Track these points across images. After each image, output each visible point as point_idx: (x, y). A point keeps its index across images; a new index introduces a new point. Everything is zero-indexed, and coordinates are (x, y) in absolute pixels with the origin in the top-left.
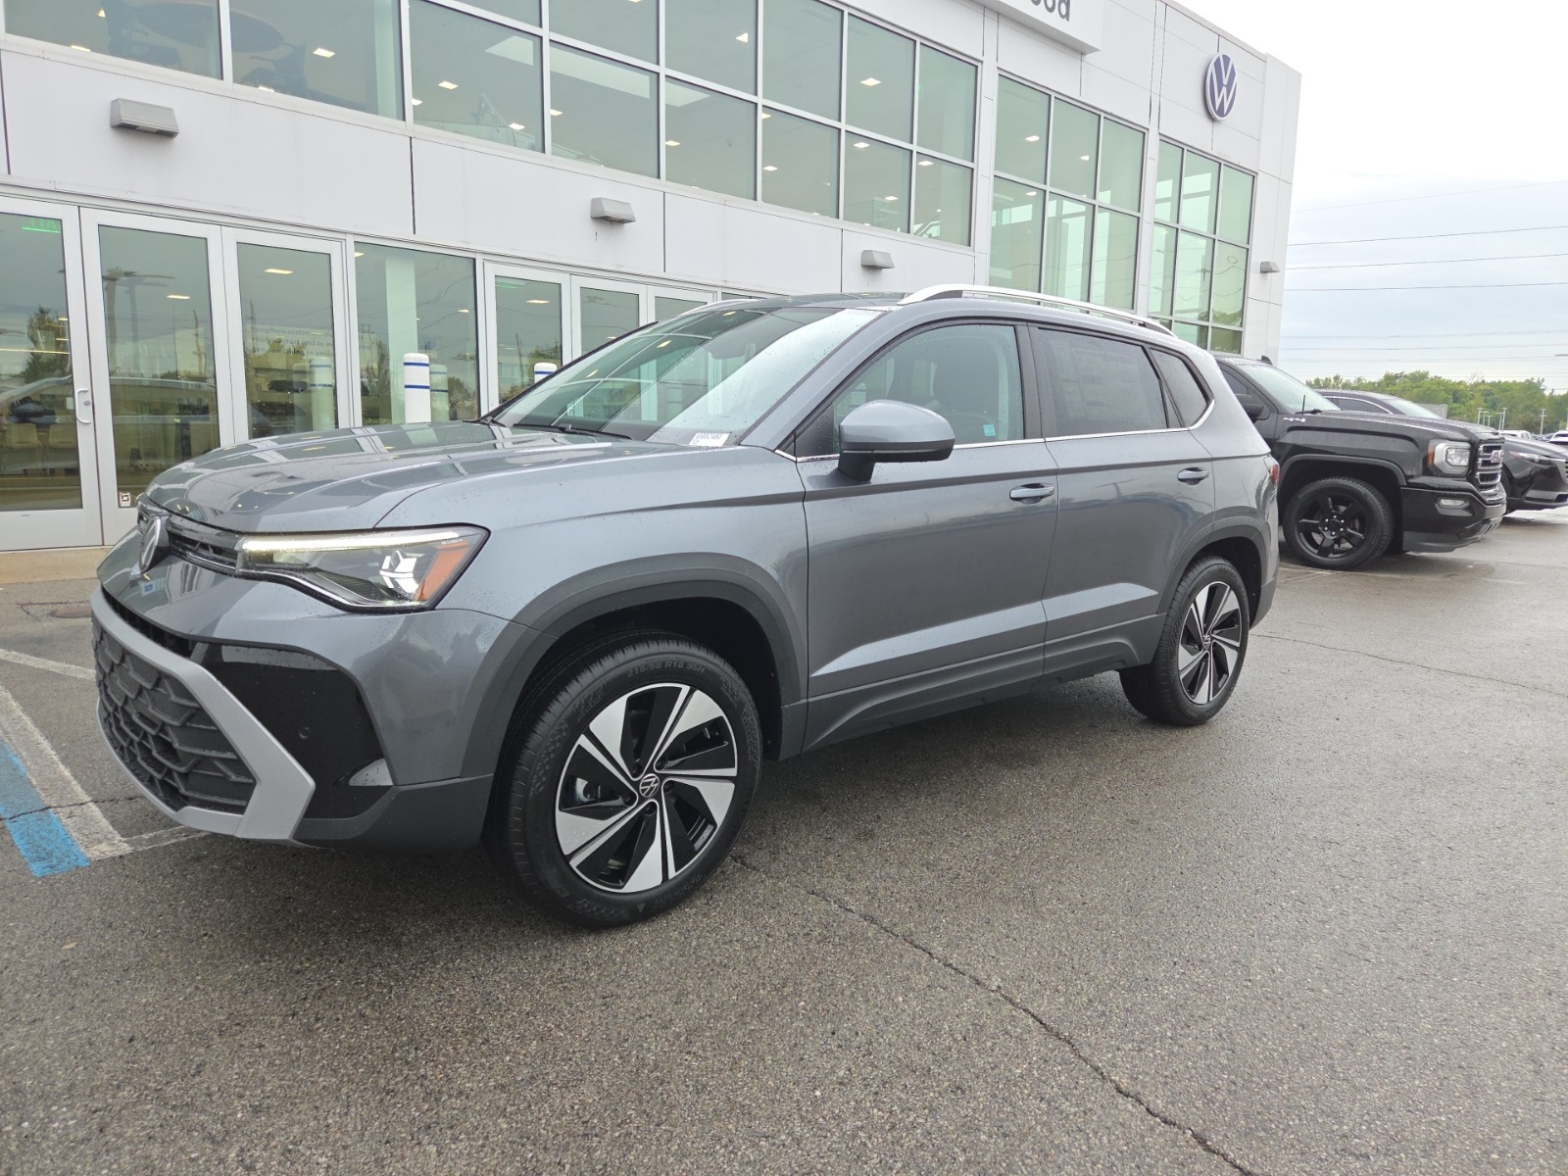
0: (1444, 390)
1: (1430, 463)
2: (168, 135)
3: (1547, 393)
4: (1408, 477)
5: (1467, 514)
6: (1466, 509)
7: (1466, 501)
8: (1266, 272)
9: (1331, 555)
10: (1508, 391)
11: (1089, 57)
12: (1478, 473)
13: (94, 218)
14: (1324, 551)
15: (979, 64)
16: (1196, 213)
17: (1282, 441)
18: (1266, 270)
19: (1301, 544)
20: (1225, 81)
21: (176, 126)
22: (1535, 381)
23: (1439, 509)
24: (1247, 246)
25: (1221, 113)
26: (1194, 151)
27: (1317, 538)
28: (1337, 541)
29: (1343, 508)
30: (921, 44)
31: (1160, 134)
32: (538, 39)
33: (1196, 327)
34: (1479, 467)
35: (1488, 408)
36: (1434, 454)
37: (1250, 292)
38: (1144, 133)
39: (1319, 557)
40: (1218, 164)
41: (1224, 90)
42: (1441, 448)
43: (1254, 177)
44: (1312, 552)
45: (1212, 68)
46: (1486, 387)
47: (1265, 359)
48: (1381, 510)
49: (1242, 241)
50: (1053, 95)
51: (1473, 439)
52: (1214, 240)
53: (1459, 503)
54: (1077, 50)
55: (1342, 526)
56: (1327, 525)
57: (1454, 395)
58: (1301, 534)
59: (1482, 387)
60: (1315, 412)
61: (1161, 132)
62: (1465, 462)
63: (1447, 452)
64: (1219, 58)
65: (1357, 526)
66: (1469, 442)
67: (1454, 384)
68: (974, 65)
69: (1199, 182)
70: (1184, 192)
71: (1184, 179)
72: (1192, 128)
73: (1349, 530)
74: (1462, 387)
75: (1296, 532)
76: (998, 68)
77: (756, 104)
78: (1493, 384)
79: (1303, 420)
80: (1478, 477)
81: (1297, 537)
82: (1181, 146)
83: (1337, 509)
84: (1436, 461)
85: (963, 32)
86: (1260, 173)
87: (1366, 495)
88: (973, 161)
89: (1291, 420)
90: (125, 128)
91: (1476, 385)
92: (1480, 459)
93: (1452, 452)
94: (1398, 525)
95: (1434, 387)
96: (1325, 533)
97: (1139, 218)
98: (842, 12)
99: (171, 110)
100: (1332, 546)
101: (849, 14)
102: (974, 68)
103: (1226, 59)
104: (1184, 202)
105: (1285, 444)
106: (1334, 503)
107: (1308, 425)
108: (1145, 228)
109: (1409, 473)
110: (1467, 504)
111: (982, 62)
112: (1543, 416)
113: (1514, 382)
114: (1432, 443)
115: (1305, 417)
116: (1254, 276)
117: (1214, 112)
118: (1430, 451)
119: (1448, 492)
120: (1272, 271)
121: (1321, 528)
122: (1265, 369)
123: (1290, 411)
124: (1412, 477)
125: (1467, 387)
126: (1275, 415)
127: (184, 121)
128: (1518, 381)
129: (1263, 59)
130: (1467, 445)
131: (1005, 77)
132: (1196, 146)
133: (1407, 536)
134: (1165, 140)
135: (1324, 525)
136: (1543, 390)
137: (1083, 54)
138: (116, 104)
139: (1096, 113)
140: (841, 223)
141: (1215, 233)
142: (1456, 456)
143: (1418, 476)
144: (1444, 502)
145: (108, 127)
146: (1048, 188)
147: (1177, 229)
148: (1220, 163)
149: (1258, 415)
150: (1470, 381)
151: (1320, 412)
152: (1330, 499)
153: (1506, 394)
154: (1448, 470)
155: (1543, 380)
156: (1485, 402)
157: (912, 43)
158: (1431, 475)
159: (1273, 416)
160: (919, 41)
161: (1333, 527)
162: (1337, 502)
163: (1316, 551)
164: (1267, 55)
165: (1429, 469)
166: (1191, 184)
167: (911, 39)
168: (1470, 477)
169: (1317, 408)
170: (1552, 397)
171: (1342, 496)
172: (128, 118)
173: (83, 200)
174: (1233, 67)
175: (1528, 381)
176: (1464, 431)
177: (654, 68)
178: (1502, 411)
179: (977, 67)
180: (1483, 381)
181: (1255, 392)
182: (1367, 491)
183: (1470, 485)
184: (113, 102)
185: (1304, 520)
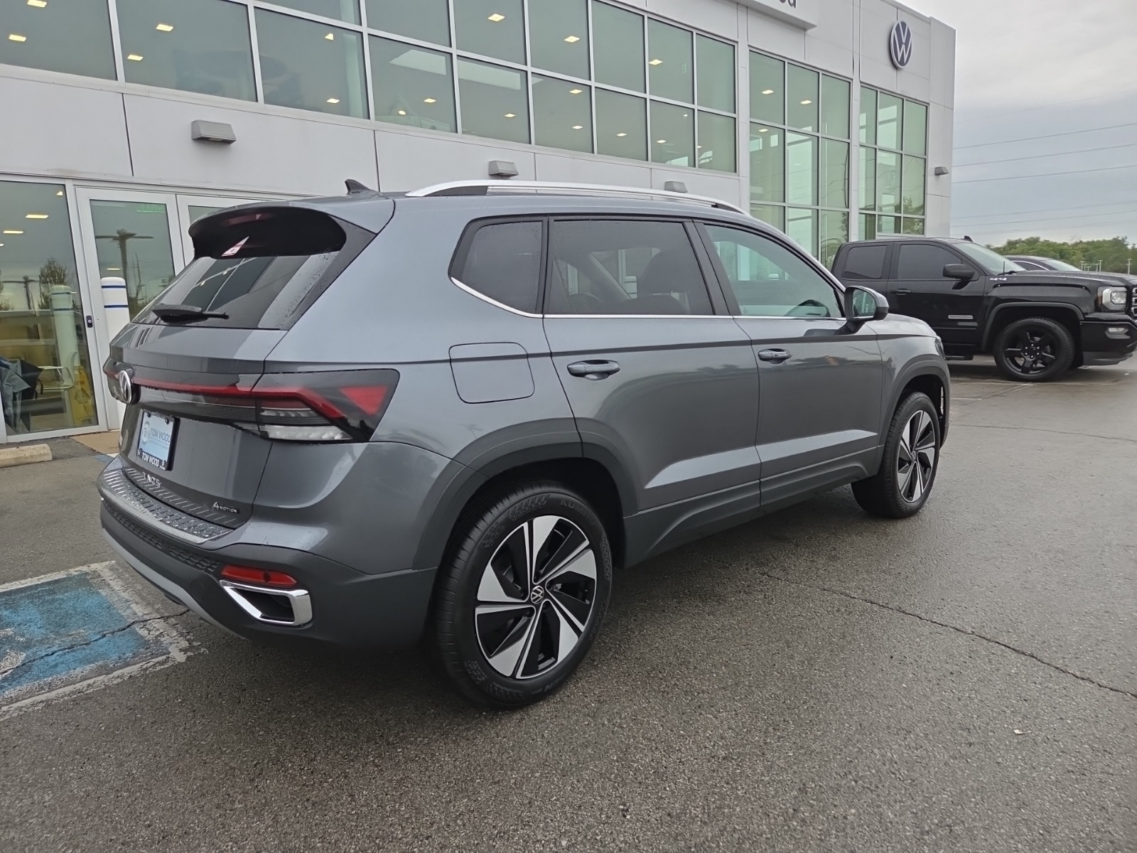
0: (1053, 250)
1: (1100, 303)
2: (228, 142)
3: (1130, 247)
4: (1084, 314)
5: (1128, 337)
6: (1127, 334)
7: (1126, 328)
8: (939, 174)
9: (1031, 372)
10: (1100, 247)
11: (809, 32)
12: (1133, 308)
13: (187, 200)
14: (1025, 370)
15: (735, 44)
16: (888, 135)
17: (989, 295)
18: (939, 172)
19: (1009, 366)
20: (904, 41)
21: (234, 136)
22: (1120, 239)
23: (1107, 334)
24: (925, 157)
25: (902, 63)
26: (885, 92)
27: (1020, 362)
28: (1035, 362)
29: (1037, 339)
30: (697, 34)
31: (861, 82)
32: (449, 55)
33: (893, 218)
34: (1133, 304)
35: (1086, 261)
36: (1102, 297)
37: (929, 191)
38: (850, 83)
39: (1022, 374)
40: (901, 100)
41: (903, 46)
42: (1106, 292)
43: (927, 107)
44: (1018, 371)
45: (894, 31)
46: (1084, 246)
47: (967, 238)
48: (1067, 338)
49: (920, 152)
50: (786, 61)
51: (1128, 285)
52: (902, 155)
53: (1121, 330)
54: (801, 27)
55: (1037, 351)
56: (1027, 351)
57: (1060, 253)
58: (1008, 359)
59: (1081, 246)
60: (1011, 273)
61: (862, 80)
62: (1123, 301)
63: (1111, 295)
64: (898, 25)
65: (1049, 350)
66: (1126, 287)
67: (1060, 245)
68: (733, 45)
69: (889, 112)
70: (879, 120)
71: (879, 111)
72: (883, 76)
73: (1044, 354)
74: (1066, 247)
75: (1004, 358)
76: (749, 46)
77: (590, 86)
78: (1088, 243)
79: (1005, 279)
80: (1133, 311)
81: (1005, 361)
82: (876, 90)
83: (1033, 340)
84: (1104, 301)
85: (724, 22)
86: (931, 103)
87: (1055, 329)
88: (735, 113)
89: (996, 279)
90: (202, 140)
91: (1076, 244)
92: (1134, 298)
93: (1114, 295)
94: (1079, 347)
95: (1045, 248)
96: (1025, 357)
97: (849, 143)
98: (643, 16)
99: (230, 125)
100: (1032, 366)
101: (648, 18)
102: (732, 47)
103: (904, 24)
104: (879, 127)
105: (991, 297)
106: (1031, 335)
107: (1009, 282)
108: (854, 150)
109: (1084, 310)
110: (1127, 330)
111: (737, 42)
112: (1129, 264)
113: (1104, 241)
114: (1100, 289)
115: (1005, 277)
116: (931, 178)
117: (896, 63)
118: (1099, 294)
119: (1113, 323)
120: (943, 173)
121: (1022, 354)
122: (968, 244)
123: (993, 273)
124: (1087, 314)
125: (1069, 246)
126: (984, 277)
127: (239, 132)
128: (1107, 239)
129: (929, 21)
130: (1124, 289)
131: (754, 51)
132: (885, 88)
133: (1086, 355)
134: (865, 85)
135: (1024, 351)
136: (1127, 245)
137: (805, 30)
138: (195, 124)
139: (816, 71)
140: (650, 164)
141: (902, 149)
142: (1117, 297)
143: (1091, 313)
144: (1111, 330)
145: (191, 139)
146: (786, 127)
147: (876, 149)
148: (903, 99)
149: (971, 278)
150: (1071, 242)
151: (1014, 272)
152: (1028, 333)
153: (1099, 249)
154: (1113, 307)
155: (1126, 238)
156: (1084, 256)
157: (690, 33)
158: (1100, 311)
159: (982, 278)
160: (695, 32)
161: (1031, 352)
162: (1033, 335)
163: (1020, 370)
164: (931, 19)
165: (1099, 307)
166: (883, 114)
167: (689, 30)
168: (1128, 311)
169: (1012, 270)
170: (1134, 249)
171: (1037, 330)
172: (205, 133)
173: (177, 189)
174: (908, 30)
175: (1114, 239)
176: (1121, 280)
177: (523, 68)
178: (1099, 262)
179: (734, 46)
180: (1081, 242)
181: (967, 262)
182: (1056, 325)
183: (1127, 317)
184: (194, 123)
185: (1009, 349)
